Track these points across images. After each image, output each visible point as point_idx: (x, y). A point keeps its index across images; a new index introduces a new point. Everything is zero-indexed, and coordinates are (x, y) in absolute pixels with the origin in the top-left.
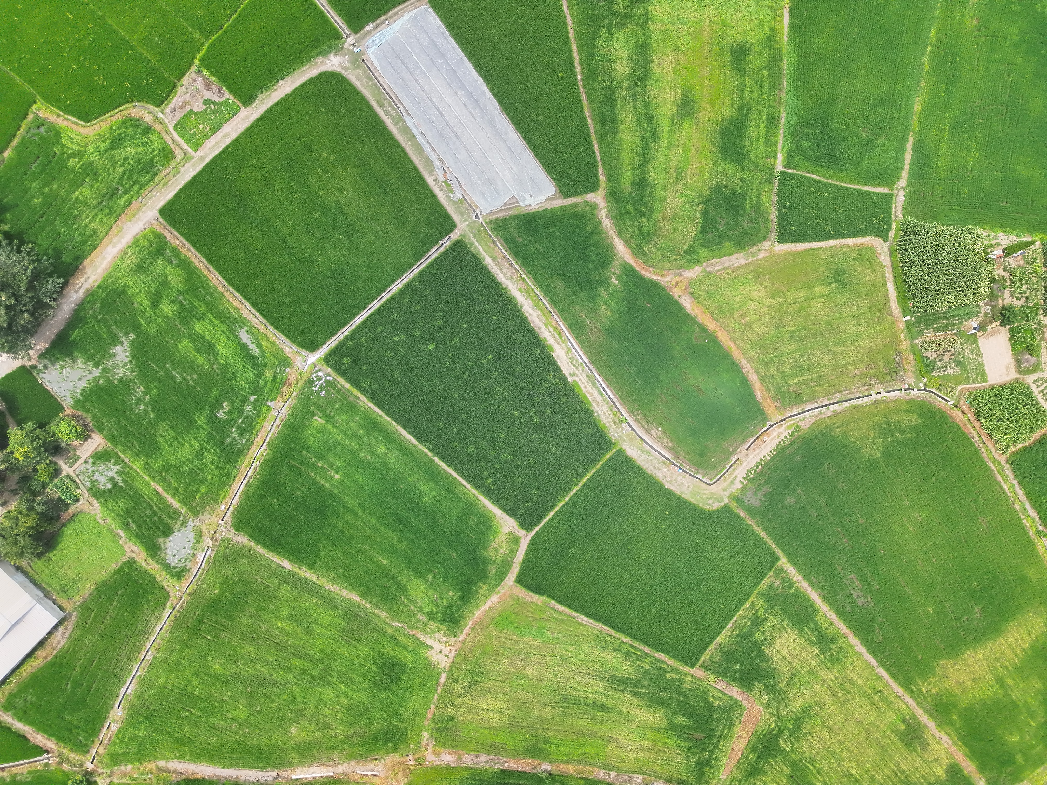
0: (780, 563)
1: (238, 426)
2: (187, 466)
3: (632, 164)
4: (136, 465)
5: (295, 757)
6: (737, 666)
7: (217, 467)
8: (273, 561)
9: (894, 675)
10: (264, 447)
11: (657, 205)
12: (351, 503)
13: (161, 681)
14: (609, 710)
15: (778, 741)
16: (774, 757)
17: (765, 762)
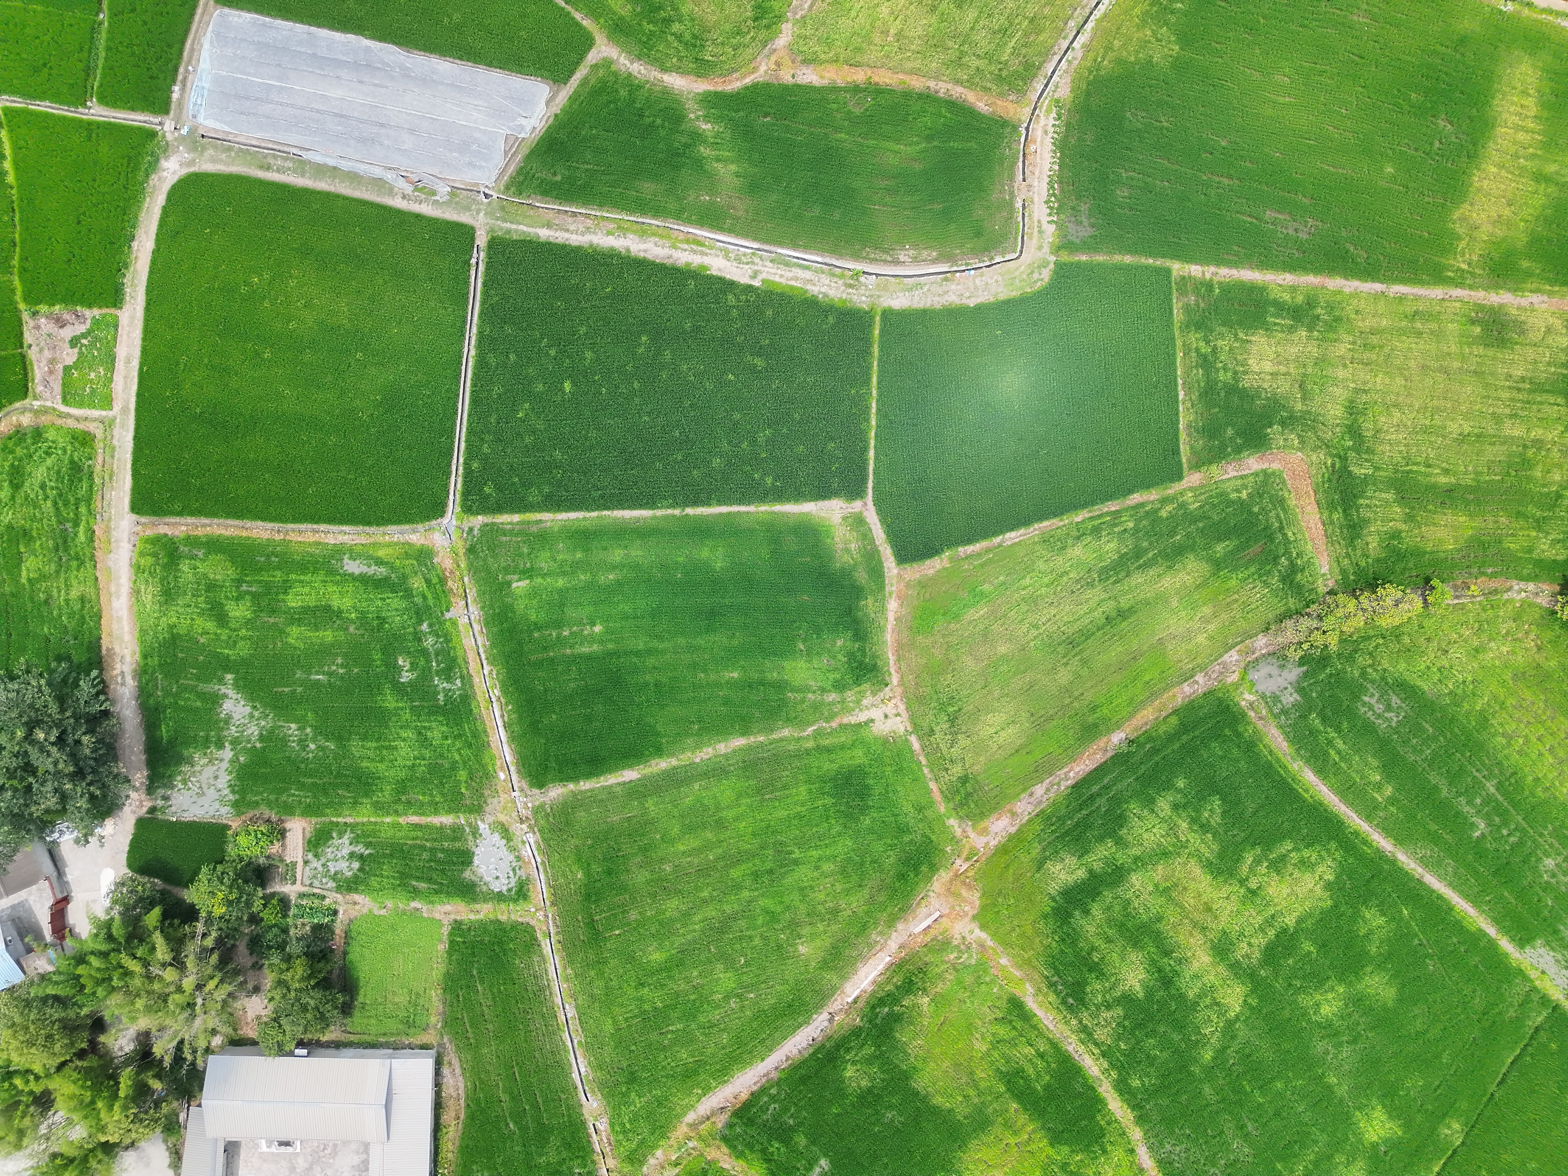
0: (1174, 273)
1: (437, 671)
2: (420, 766)
4: (364, 816)
5: (831, 977)
6: (1230, 432)
7: (456, 738)
8: (611, 786)
9: (1415, 280)
10: (487, 669)
12: (641, 644)
13: (608, 1027)
14: (1131, 611)
15: (1350, 472)
16: (1361, 495)
17: (1357, 509)
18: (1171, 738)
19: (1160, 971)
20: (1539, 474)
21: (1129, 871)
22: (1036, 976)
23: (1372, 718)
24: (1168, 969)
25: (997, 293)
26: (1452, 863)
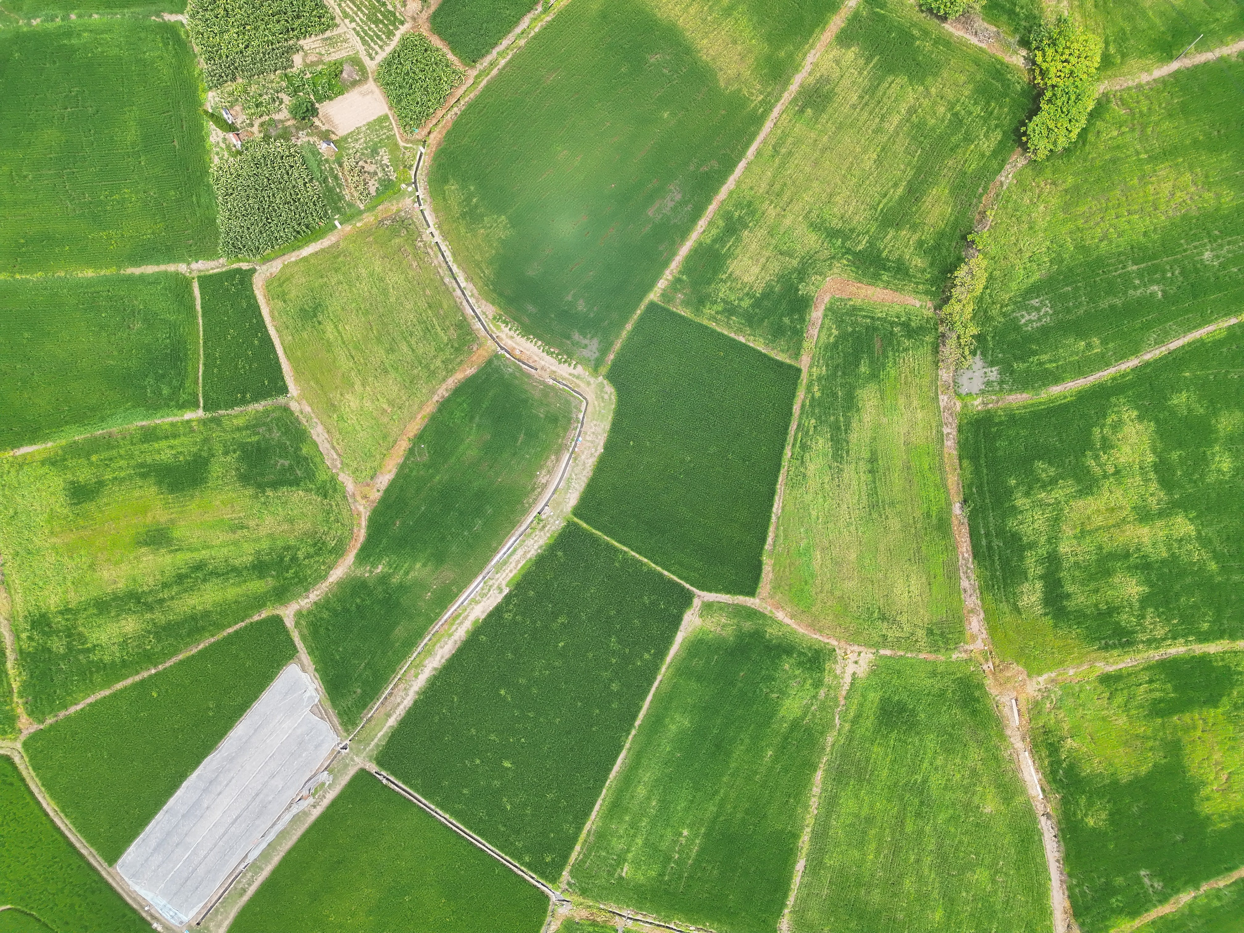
0: (656, 299)
3: (239, 584)
5: (1019, 800)
6: (786, 320)
8: (801, 883)
9: (752, 136)
10: (672, 926)
11: (280, 543)
12: (713, 808)
14: (874, 453)
15: (860, 251)
16: (880, 252)
17: (888, 260)
18: (977, 471)
19: (1137, 567)
20: (933, 121)
21: (1055, 551)
22: (1094, 655)
23: (1039, 324)
24: (1138, 561)
25: (604, 429)
26: (1171, 323)
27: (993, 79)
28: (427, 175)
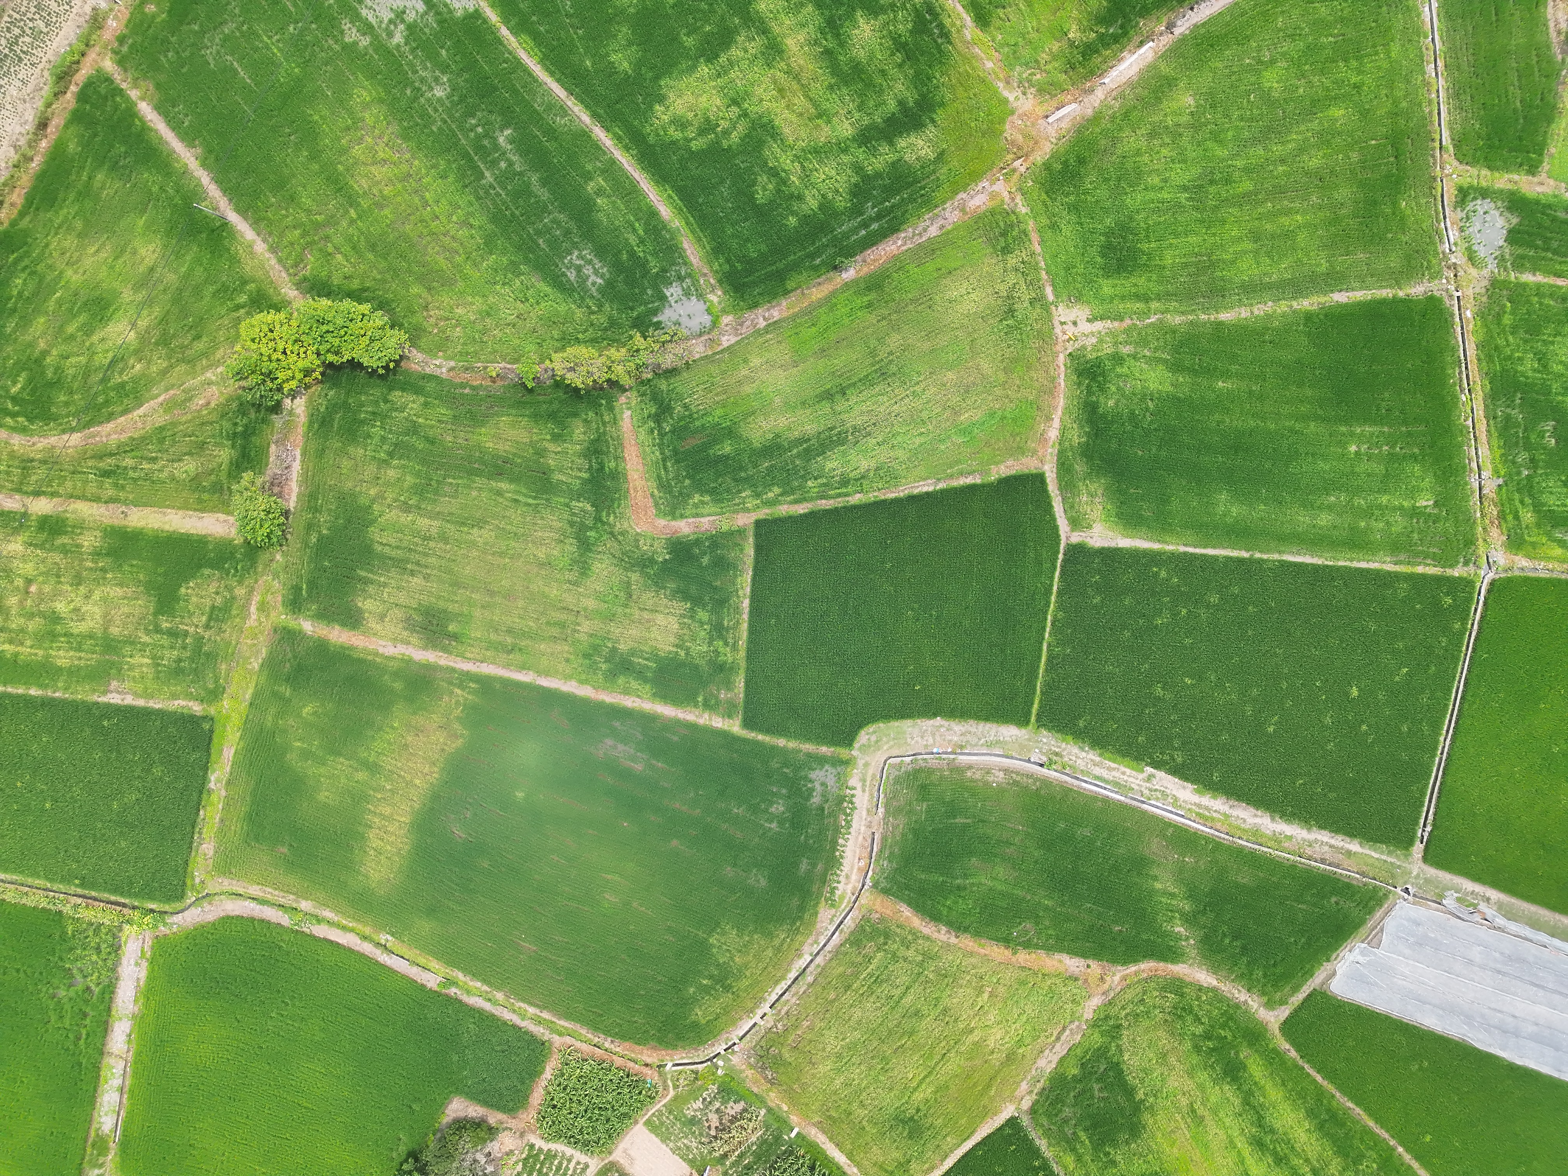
0: (738, 723)
1: (1519, 426)
2: (1549, 335)
3: (1261, 1089)
5: (1165, 69)
6: (705, 561)
7: (1510, 358)
8: (1361, 289)
9: (507, 683)
10: (1469, 423)
11: (1195, 1059)
12: (1313, 427)
13: (1395, 49)
14: (820, 398)
15: (592, 506)
16: (585, 482)
17: (591, 467)
18: (795, 267)
19: (837, 35)
20: (408, 478)
21: (854, 139)
22: (959, 45)
23: (596, 261)
24: (829, 36)
25: (913, 726)
26: (536, 105)
27: (332, 426)
28: (696, 1050)
